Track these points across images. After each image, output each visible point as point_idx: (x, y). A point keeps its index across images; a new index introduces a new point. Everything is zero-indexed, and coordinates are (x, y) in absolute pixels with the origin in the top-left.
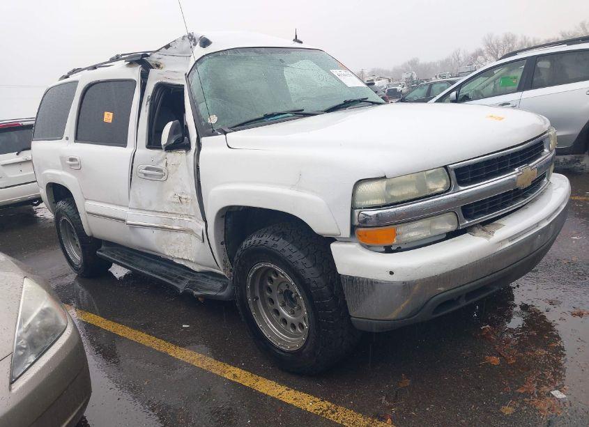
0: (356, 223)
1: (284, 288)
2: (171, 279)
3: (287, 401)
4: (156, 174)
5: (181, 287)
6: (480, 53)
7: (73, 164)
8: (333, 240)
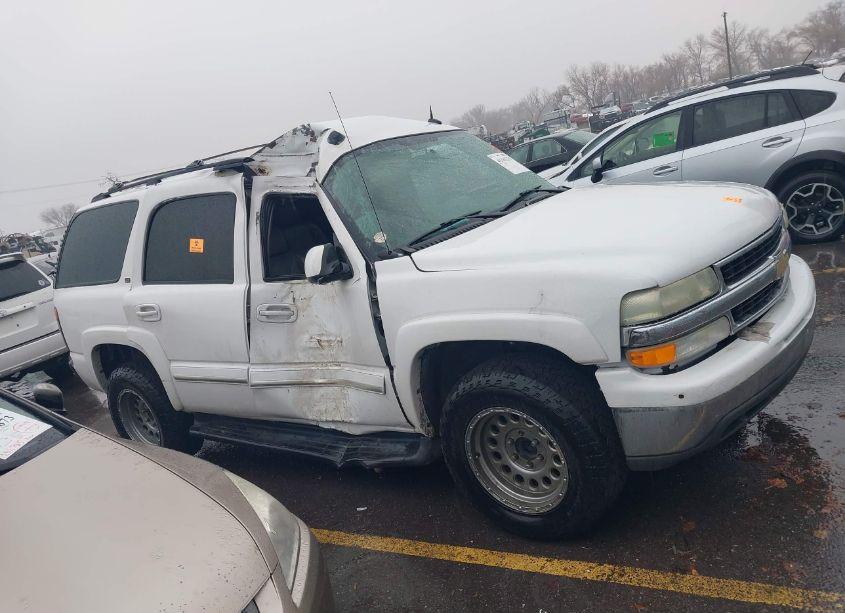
0: (626, 344)
1: (515, 436)
2: (319, 451)
3: (556, 573)
4: (282, 315)
5: (337, 458)
6: (565, 91)
7: (148, 315)
8: (594, 368)
